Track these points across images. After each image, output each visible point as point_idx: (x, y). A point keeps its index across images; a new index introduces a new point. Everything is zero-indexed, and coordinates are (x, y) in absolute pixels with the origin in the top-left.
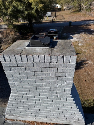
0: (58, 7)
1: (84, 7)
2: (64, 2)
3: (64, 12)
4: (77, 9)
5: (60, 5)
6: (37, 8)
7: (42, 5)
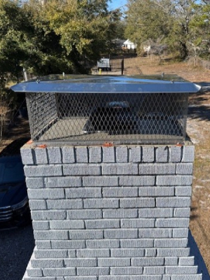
0: (129, 47)
1: (195, 49)
2: (143, 36)
3: (144, 61)
4: (178, 53)
5: (134, 42)
6: (74, 47)
7: (88, 42)
